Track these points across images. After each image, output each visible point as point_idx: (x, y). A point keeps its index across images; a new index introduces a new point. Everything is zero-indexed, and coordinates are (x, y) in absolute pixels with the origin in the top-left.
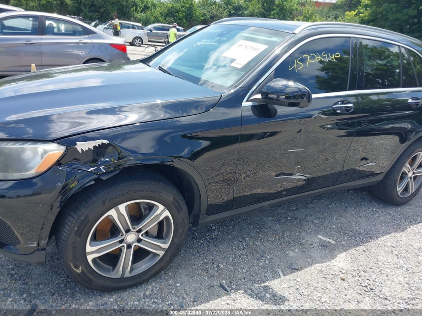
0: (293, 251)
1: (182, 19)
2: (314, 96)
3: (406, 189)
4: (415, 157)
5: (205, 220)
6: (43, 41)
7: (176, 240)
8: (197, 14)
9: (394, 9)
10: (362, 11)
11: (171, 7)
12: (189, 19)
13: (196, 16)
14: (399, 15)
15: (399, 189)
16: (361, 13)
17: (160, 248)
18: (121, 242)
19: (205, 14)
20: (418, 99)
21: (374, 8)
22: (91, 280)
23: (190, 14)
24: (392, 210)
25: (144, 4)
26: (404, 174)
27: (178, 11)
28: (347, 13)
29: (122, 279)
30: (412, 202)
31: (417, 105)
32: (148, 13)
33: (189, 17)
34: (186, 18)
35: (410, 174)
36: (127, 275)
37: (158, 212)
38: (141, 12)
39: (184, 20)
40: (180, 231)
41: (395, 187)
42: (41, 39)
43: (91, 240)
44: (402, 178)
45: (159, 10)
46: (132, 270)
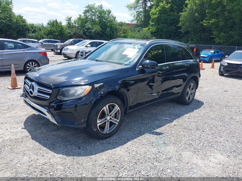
0: (157, 122)
1: (57, 36)
2: (159, 65)
3: (189, 98)
4: (190, 85)
5: (128, 111)
6: (3, 53)
7: (121, 118)
8: (66, 33)
9: (166, 27)
10: (151, 27)
11: (51, 30)
12: (61, 36)
13: (65, 34)
14: (169, 29)
15: (187, 98)
16: (150, 29)
17: (117, 121)
18: (106, 119)
19: (70, 33)
20: (188, 64)
21: (157, 26)
22: (98, 134)
23: (61, 33)
24: (186, 107)
25: (33, 29)
26: (188, 92)
27: (54, 32)
28: (144, 29)
29: (106, 134)
30: (192, 103)
31: (188, 66)
32: (37, 34)
33: (62, 34)
34: (60, 35)
35: (190, 92)
36: (108, 132)
37: (116, 108)
38: (32, 33)
39: (59, 36)
40: (122, 115)
41: (185, 98)
42: (3, 52)
43: (99, 119)
44: (187, 94)
45: (42, 32)
46: (109, 130)
